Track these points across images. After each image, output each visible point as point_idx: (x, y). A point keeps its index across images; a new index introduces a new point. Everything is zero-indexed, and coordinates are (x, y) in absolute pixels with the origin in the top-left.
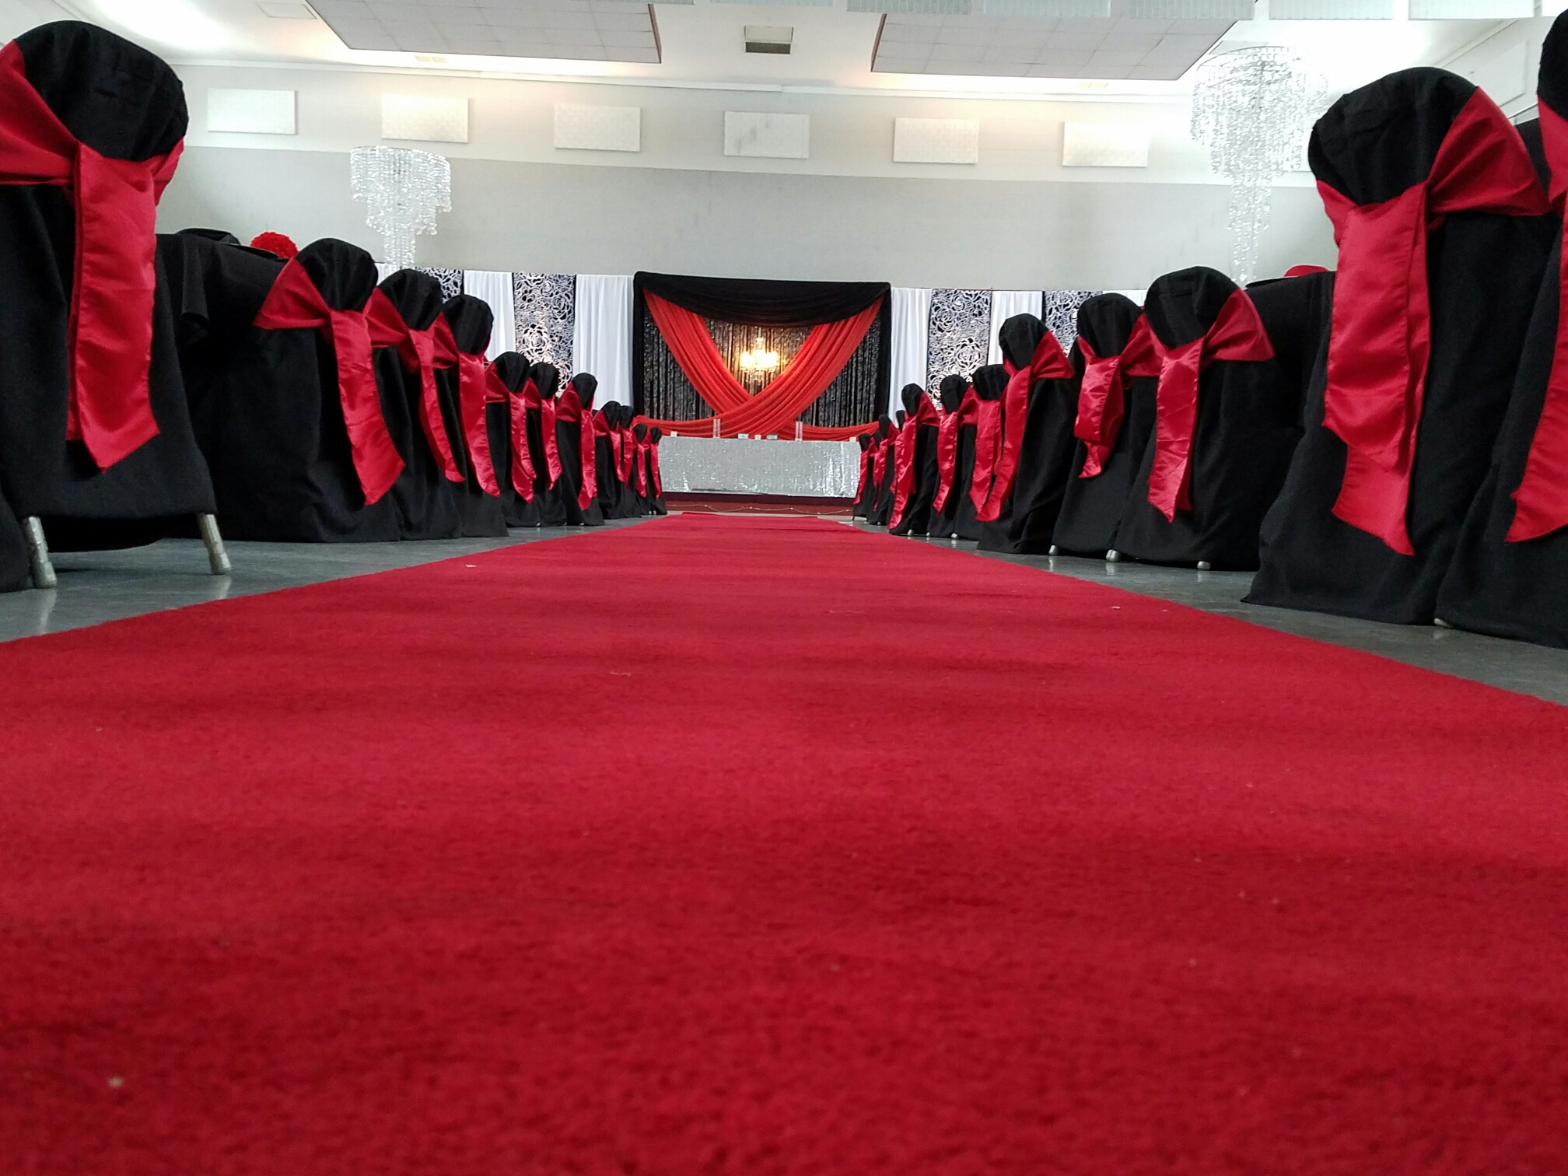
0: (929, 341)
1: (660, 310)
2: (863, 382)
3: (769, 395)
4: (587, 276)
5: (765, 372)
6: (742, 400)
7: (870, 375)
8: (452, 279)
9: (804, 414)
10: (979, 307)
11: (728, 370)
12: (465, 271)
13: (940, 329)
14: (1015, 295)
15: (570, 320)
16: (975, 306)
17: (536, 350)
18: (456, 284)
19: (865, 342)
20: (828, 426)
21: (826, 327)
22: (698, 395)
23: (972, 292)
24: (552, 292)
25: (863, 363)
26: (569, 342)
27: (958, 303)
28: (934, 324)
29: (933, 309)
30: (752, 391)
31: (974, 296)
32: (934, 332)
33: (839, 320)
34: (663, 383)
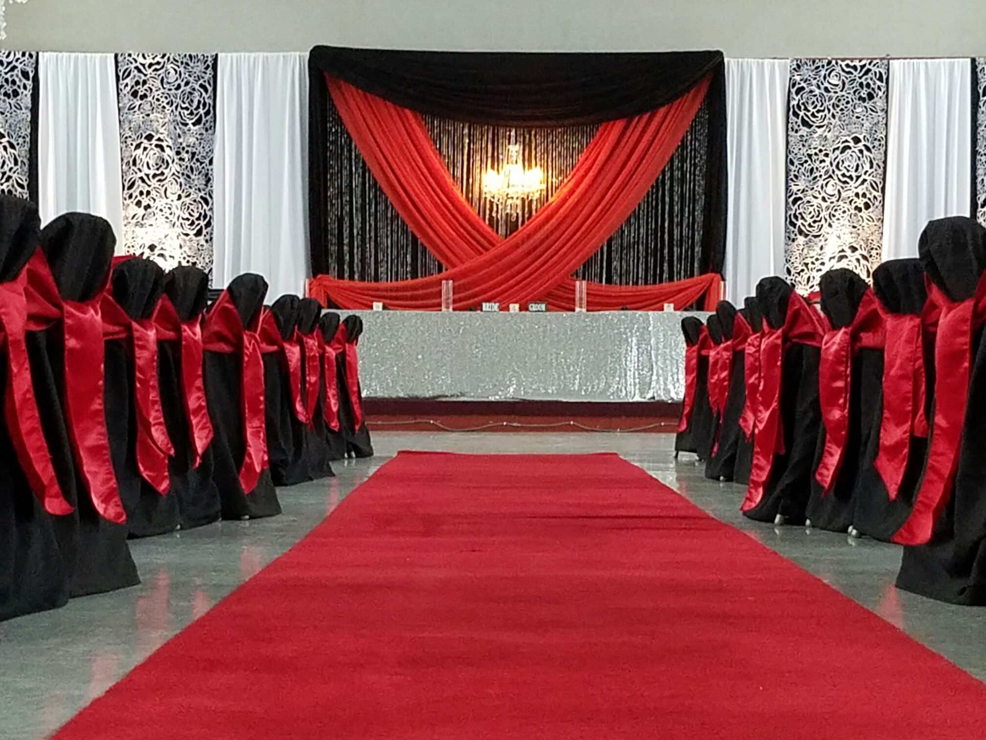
0: (787, 143)
1: (354, 107)
2: (682, 210)
3: (529, 237)
4: (235, 55)
5: (523, 199)
6: (486, 244)
7: (693, 200)
8: (20, 66)
9: (587, 265)
10: (868, 85)
11: (463, 198)
12: (40, 54)
13: (805, 123)
14: (926, 64)
15: (208, 125)
16: (861, 84)
17: (155, 176)
18: (25, 74)
19: (683, 146)
20: (627, 283)
21: (620, 125)
22: (415, 239)
23: (858, 64)
24: (179, 81)
25: (683, 180)
26: (207, 161)
27: (835, 81)
28: (796, 115)
29: (793, 91)
30: (502, 231)
31: (859, 68)
32: (796, 127)
33: (641, 112)
34: (357, 222)
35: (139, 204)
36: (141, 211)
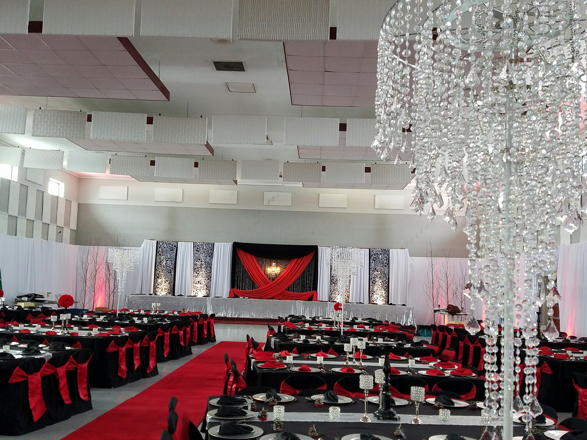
1: (241, 254)
2: (309, 277)
3: (277, 282)
4: (218, 243)
5: (275, 274)
6: (268, 283)
7: (311, 275)
9: (288, 288)
11: (263, 274)
12: (178, 242)
14: (360, 249)
15: (211, 257)
17: (200, 267)
18: (175, 246)
19: (309, 264)
20: (297, 293)
21: (296, 260)
22: (253, 282)
24: (206, 248)
25: (309, 271)
26: (211, 264)
30: (271, 280)
33: (300, 257)
34: (241, 277)
35: (196, 273)
36: (197, 274)
